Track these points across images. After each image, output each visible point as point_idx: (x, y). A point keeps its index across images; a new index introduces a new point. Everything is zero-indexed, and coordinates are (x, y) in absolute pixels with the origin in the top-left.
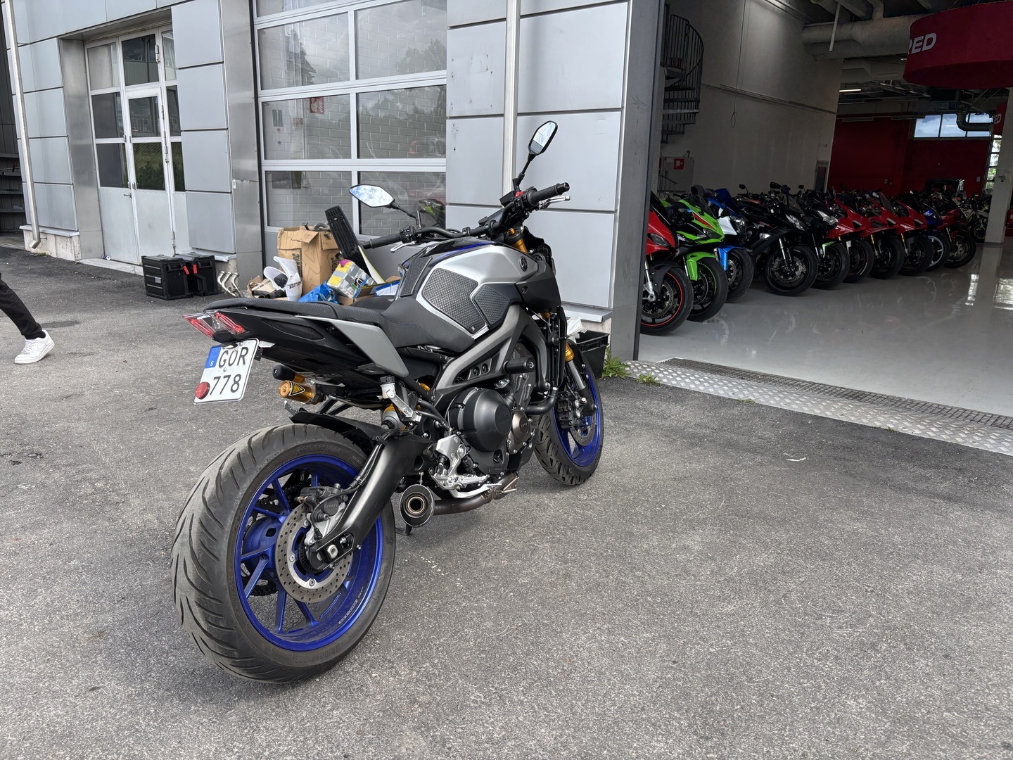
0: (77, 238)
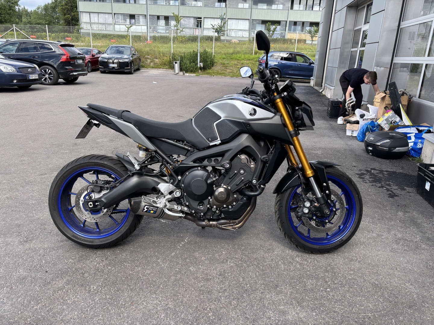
0: (333, 90)
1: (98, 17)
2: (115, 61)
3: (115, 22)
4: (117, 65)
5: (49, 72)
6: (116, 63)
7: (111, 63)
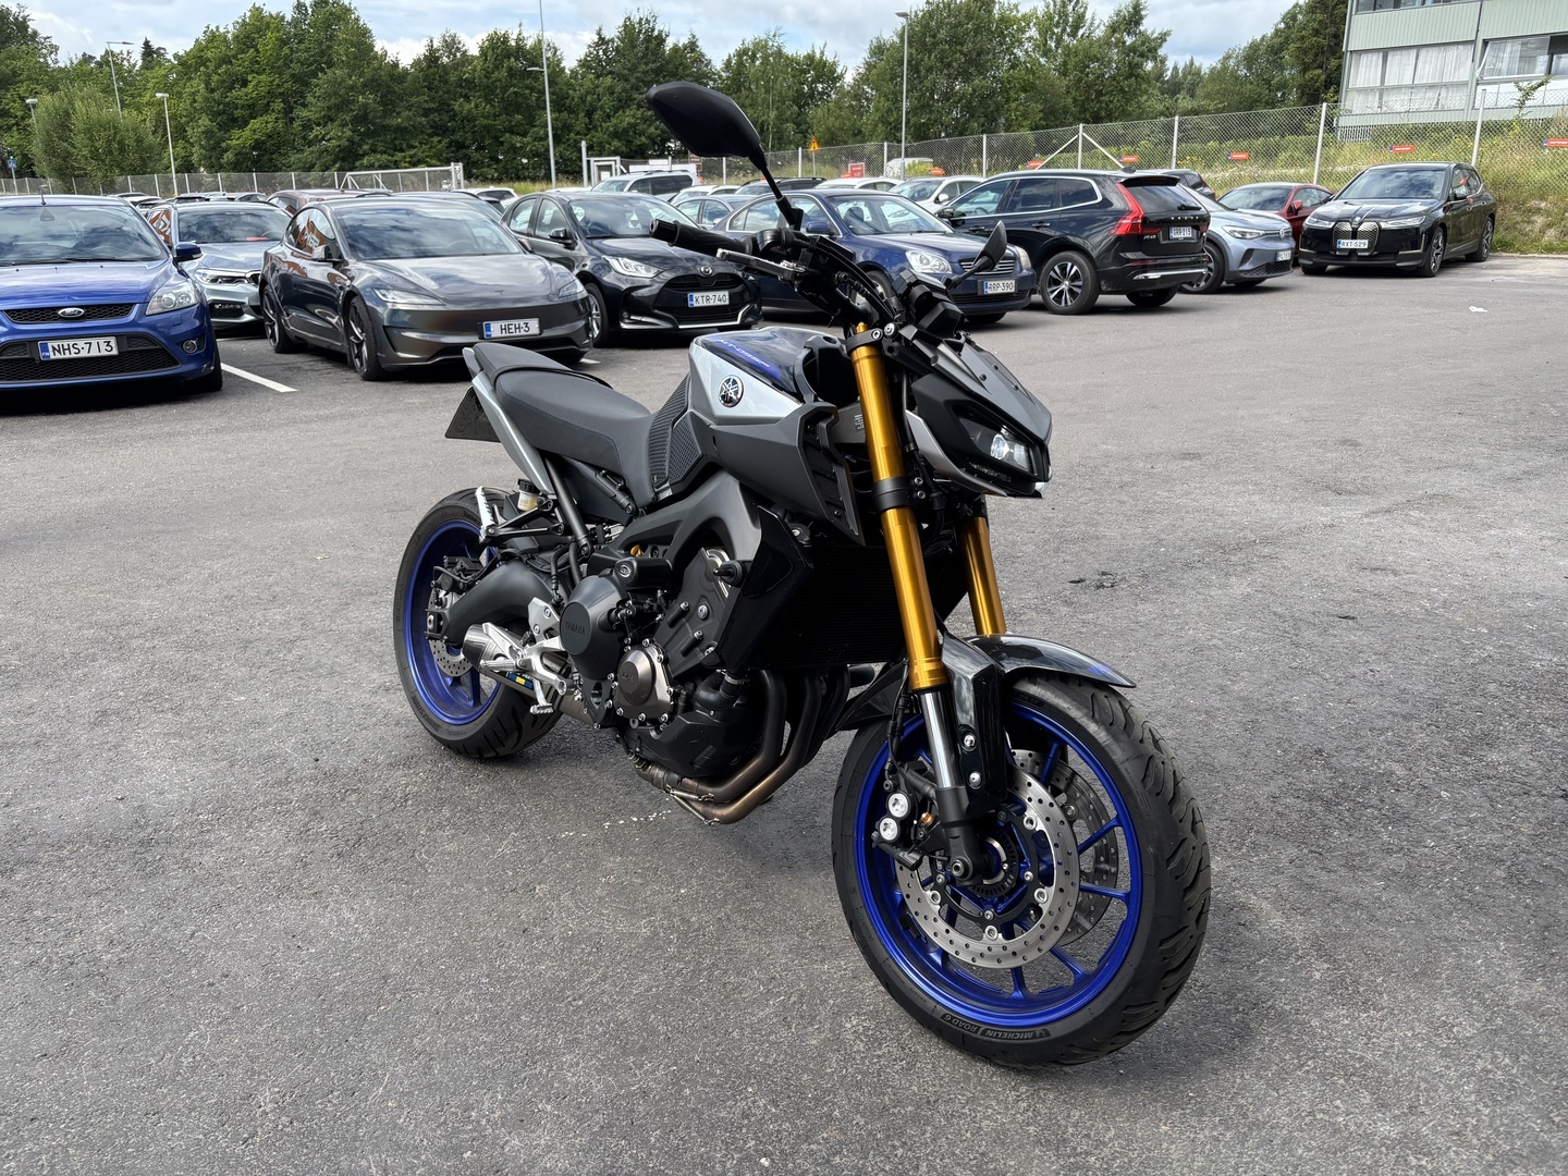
1: (1417, 59)
2: (1366, 226)
3: (1482, 73)
4: (1367, 241)
5: (1073, 272)
6: (1364, 235)
7: (1345, 235)
